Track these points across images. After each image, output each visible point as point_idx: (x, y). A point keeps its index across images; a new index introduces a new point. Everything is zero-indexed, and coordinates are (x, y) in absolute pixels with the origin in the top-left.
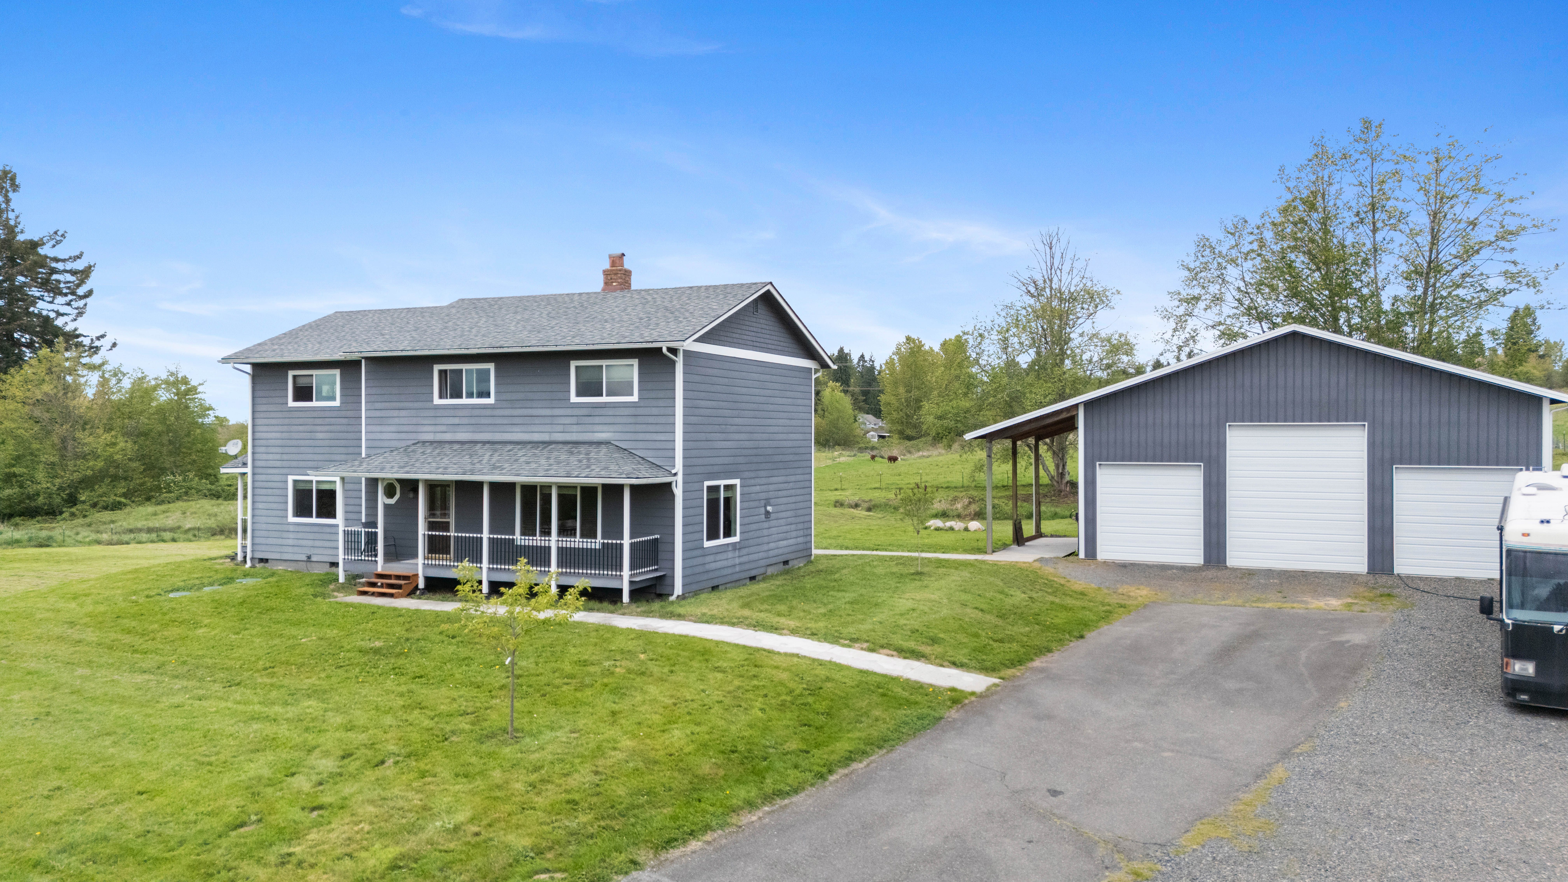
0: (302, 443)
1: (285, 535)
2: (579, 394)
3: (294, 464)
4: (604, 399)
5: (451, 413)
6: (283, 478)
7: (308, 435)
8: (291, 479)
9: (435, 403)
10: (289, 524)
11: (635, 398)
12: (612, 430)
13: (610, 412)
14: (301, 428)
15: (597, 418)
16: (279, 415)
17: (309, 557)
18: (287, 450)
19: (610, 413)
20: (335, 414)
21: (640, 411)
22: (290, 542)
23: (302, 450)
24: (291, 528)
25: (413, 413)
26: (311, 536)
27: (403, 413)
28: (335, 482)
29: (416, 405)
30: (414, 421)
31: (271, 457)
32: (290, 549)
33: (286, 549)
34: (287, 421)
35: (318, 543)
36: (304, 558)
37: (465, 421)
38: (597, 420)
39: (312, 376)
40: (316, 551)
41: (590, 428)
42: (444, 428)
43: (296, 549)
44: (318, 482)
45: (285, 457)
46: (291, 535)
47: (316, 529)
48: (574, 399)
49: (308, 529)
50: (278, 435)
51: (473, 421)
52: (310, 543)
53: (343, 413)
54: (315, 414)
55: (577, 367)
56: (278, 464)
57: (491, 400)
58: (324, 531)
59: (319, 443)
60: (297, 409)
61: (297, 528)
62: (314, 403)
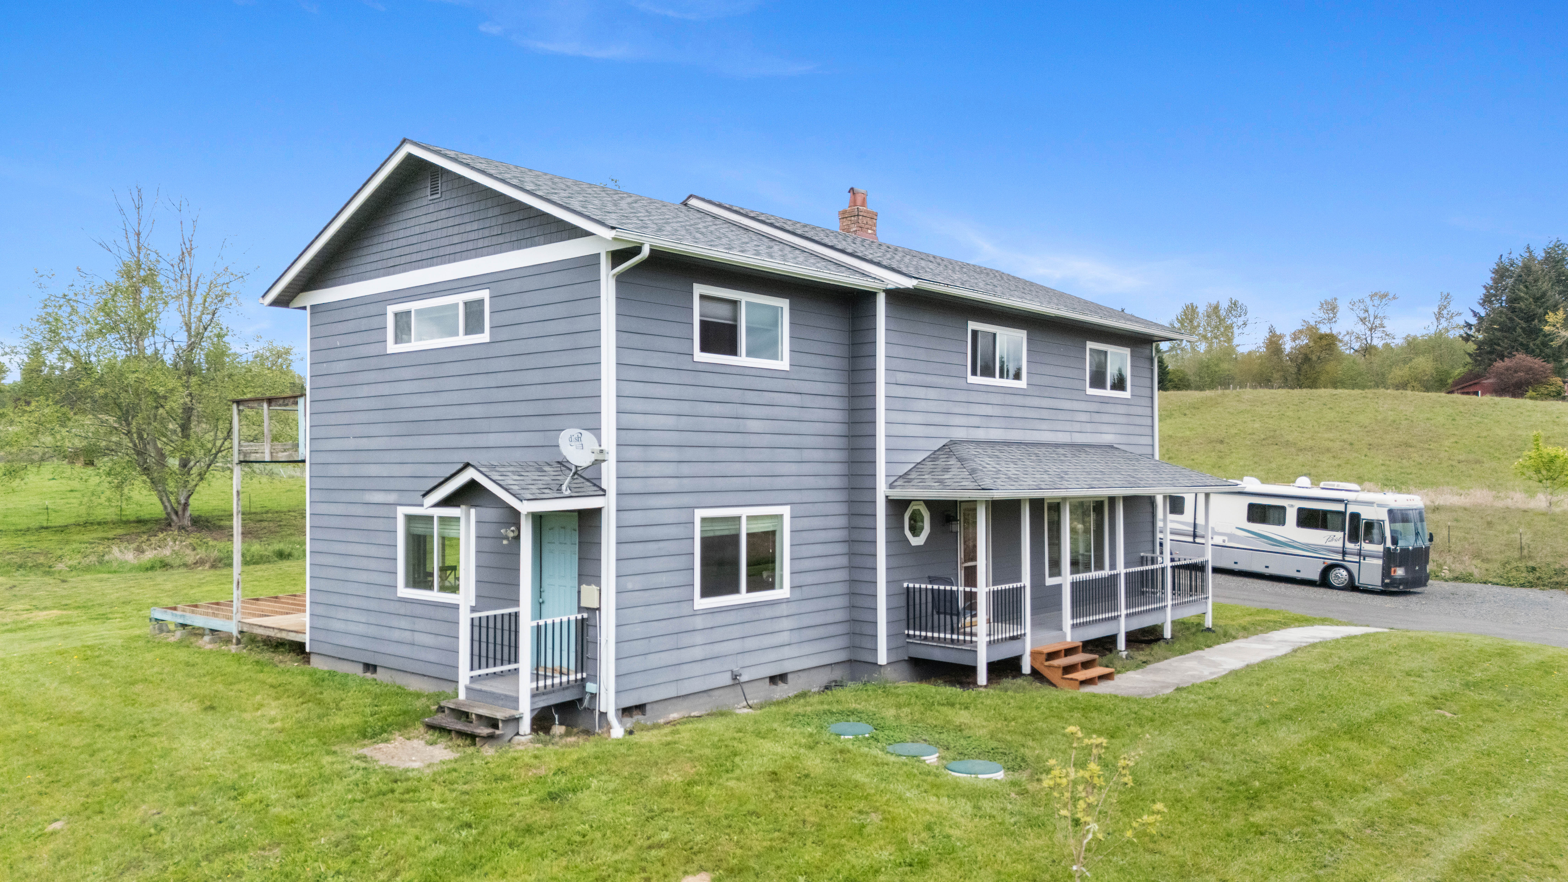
0: (719, 439)
1: (686, 640)
3: (705, 484)
4: (1108, 392)
5: (985, 397)
6: (682, 516)
7: (733, 424)
8: (698, 517)
9: (967, 381)
10: (695, 614)
11: (1128, 394)
12: (1113, 431)
13: (1113, 409)
14: (717, 409)
16: (673, 377)
17: (736, 676)
18: (689, 454)
19: (1113, 411)
20: (781, 385)
21: (1131, 410)
22: (698, 653)
23: (722, 454)
24: (699, 622)
26: (736, 631)
27: (932, 393)
28: (782, 516)
29: (947, 382)
30: (947, 407)
31: (654, 469)
32: (697, 669)
33: (686, 671)
34: (689, 392)
35: (751, 644)
36: (727, 679)
37: (998, 411)
38: (1104, 418)
39: (739, 303)
40: (748, 660)
41: (1099, 427)
42: (976, 421)
43: (709, 666)
44: (749, 518)
45: (685, 469)
46: (699, 638)
47: (747, 615)
48: (1088, 390)
49: (731, 617)
50: (671, 422)
51: (1005, 412)
52: (736, 646)
53: (795, 385)
54: (745, 382)
55: (1090, 350)
56: (672, 485)
57: (1022, 384)
58: (762, 616)
59: (753, 440)
60: (709, 368)
61: (710, 621)
62: (742, 360)
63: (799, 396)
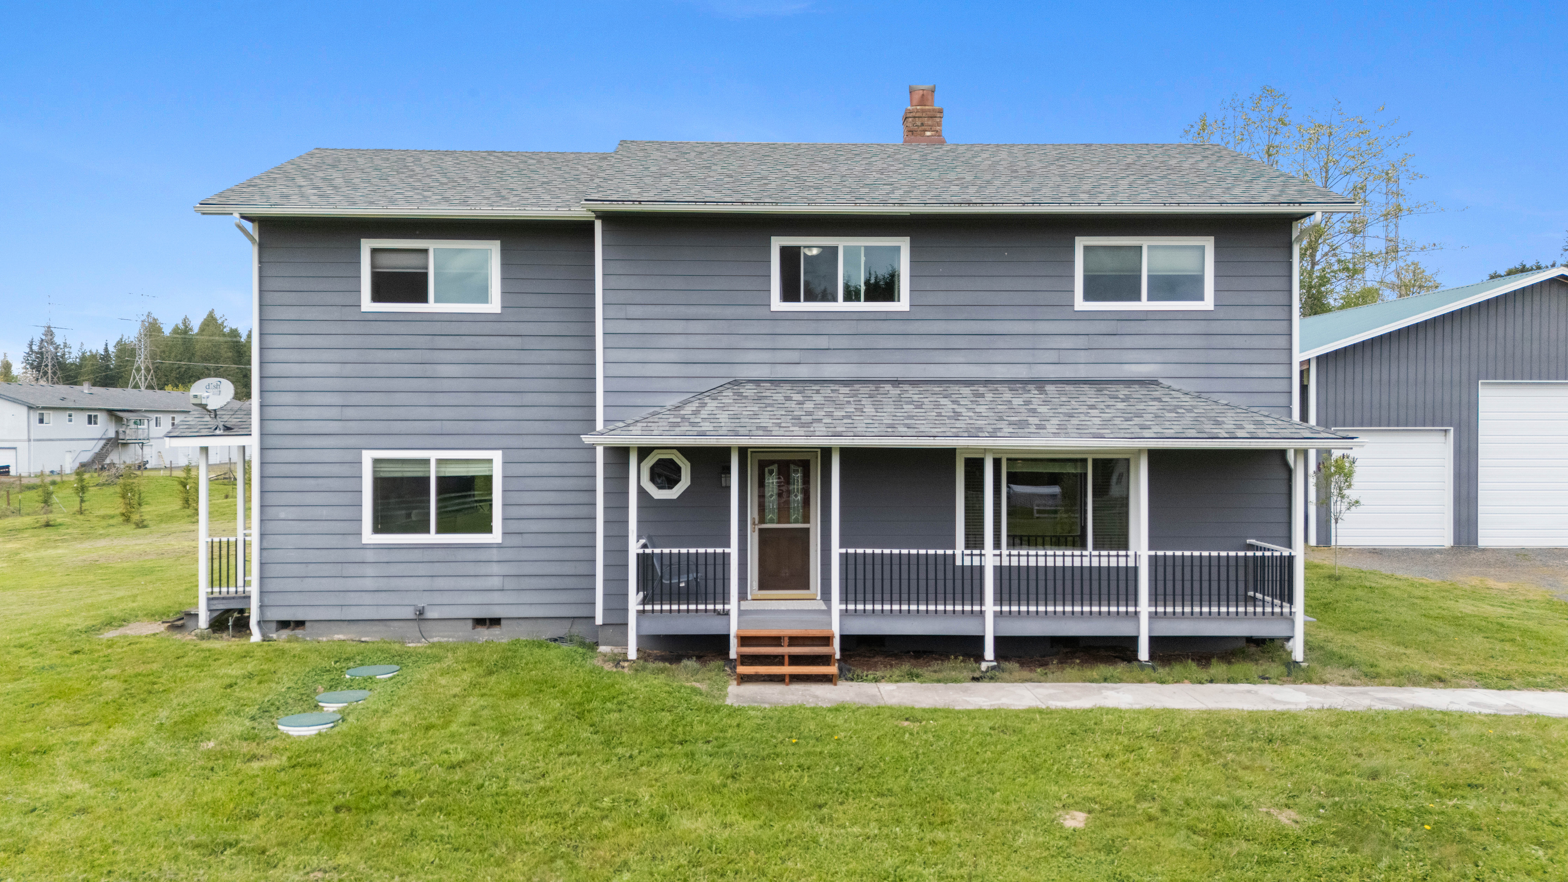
0: (400, 384)
1: (353, 570)
2: (1088, 297)
3: (373, 427)
4: (1144, 304)
5: (811, 327)
6: (349, 456)
7: (418, 370)
8: (368, 457)
9: (774, 308)
10: (365, 547)
11: (1208, 303)
12: (1159, 359)
13: (1158, 328)
14: (396, 356)
15: (1128, 338)
17: (421, 612)
18: (356, 399)
19: (1158, 330)
20: (488, 328)
21: (1216, 327)
22: (369, 584)
23: (399, 398)
24: (370, 556)
25: (722, 326)
26: (422, 569)
28: (490, 461)
29: (729, 312)
30: (725, 341)
31: (312, 413)
32: (367, 599)
33: (353, 598)
34: (357, 341)
35: (441, 583)
36: (407, 614)
37: (844, 342)
38: (1128, 342)
39: (425, 251)
40: (438, 598)
41: (1115, 356)
42: (794, 356)
43: (382, 598)
44: (440, 462)
45: (350, 413)
46: (370, 571)
47: (438, 555)
48: (1080, 304)
49: (416, 555)
50: (333, 369)
51: (860, 343)
52: (422, 583)
53: (513, 328)
54: (437, 328)
55: (1087, 248)
56: (335, 427)
57: (901, 306)
58: (459, 558)
59: (446, 385)
60: (385, 318)
61: (384, 556)
62: (431, 306)
63: (519, 338)
